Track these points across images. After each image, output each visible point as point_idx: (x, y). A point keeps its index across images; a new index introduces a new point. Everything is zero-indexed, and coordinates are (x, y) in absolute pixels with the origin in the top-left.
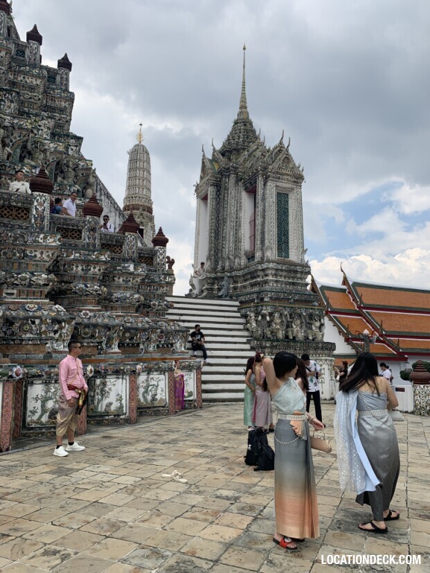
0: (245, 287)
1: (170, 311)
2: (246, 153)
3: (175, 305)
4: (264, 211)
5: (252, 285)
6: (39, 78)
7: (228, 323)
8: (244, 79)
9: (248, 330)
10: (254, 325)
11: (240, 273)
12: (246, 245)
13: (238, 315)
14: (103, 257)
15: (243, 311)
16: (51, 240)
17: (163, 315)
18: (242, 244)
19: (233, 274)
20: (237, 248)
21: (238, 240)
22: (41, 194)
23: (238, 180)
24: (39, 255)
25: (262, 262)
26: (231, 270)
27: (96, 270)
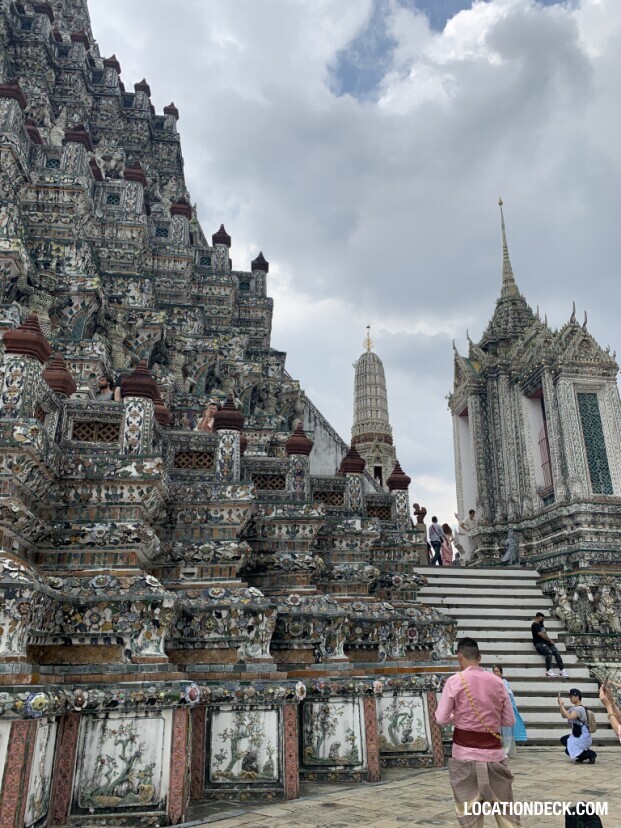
0: (544, 546)
1: (424, 590)
2: (520, 342)
3: (431, 580)
4: (560, 422)
5: (557, 542)
6: (229, 286)
7: (522, 607)
8: (505, 243)
9: (558, 618)
10: (568, 608)
11: (534, 523)
12: (537, 478)
13: (539, 592)
14: (314, 512)
15: (546, 586)
16: (242, 493)
17: (413, 597)
18: (531, 476)
19: (523, 525)
20: (524, 484)
21: (523, 472)
22: (228, 431)
23: (512, 382)
24: (226, 516)
25: (567, 503)
26: (519, 519)
27: (307, 531)
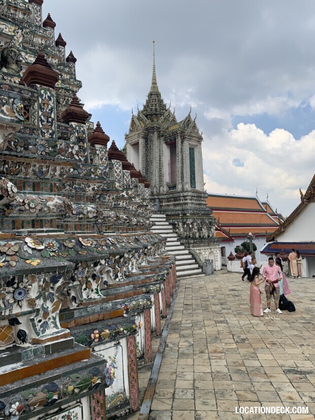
0: (168, 205)
2: (162, 117)
4: (182, 159)
5: (175, 205)
8: (154, 64)
9: (176, 233)
10: (182, 230)
11: (165, 196)
12: (167, 179)
13: (167, 223)
15: (171, 221)
18: (164, 178)
19: (160, 197)
20: (161, 180)
21: (161, 176)
23: (159, 137)
25: (183, 191)
26: (159, 194)
